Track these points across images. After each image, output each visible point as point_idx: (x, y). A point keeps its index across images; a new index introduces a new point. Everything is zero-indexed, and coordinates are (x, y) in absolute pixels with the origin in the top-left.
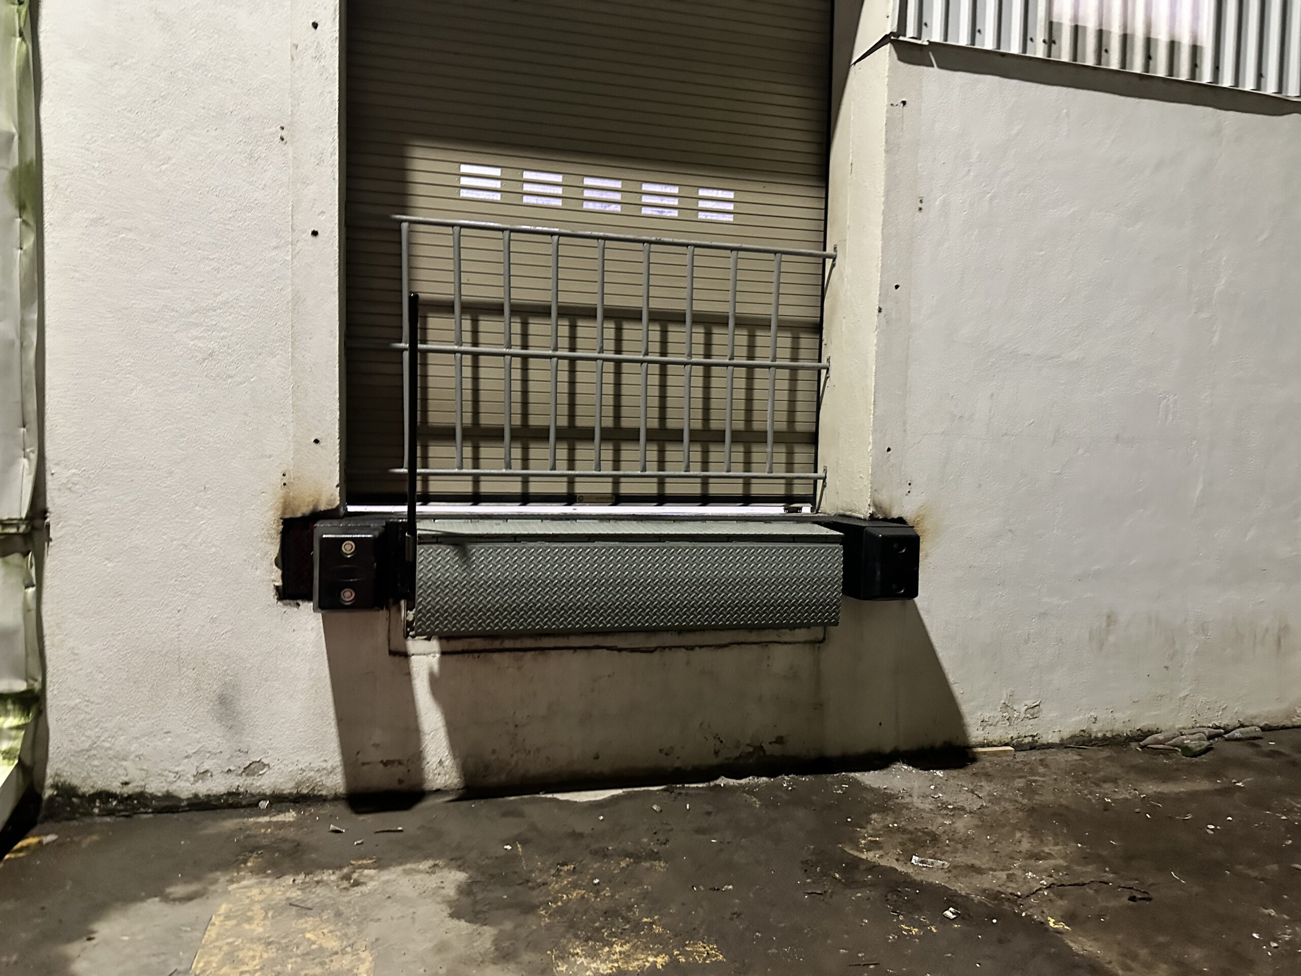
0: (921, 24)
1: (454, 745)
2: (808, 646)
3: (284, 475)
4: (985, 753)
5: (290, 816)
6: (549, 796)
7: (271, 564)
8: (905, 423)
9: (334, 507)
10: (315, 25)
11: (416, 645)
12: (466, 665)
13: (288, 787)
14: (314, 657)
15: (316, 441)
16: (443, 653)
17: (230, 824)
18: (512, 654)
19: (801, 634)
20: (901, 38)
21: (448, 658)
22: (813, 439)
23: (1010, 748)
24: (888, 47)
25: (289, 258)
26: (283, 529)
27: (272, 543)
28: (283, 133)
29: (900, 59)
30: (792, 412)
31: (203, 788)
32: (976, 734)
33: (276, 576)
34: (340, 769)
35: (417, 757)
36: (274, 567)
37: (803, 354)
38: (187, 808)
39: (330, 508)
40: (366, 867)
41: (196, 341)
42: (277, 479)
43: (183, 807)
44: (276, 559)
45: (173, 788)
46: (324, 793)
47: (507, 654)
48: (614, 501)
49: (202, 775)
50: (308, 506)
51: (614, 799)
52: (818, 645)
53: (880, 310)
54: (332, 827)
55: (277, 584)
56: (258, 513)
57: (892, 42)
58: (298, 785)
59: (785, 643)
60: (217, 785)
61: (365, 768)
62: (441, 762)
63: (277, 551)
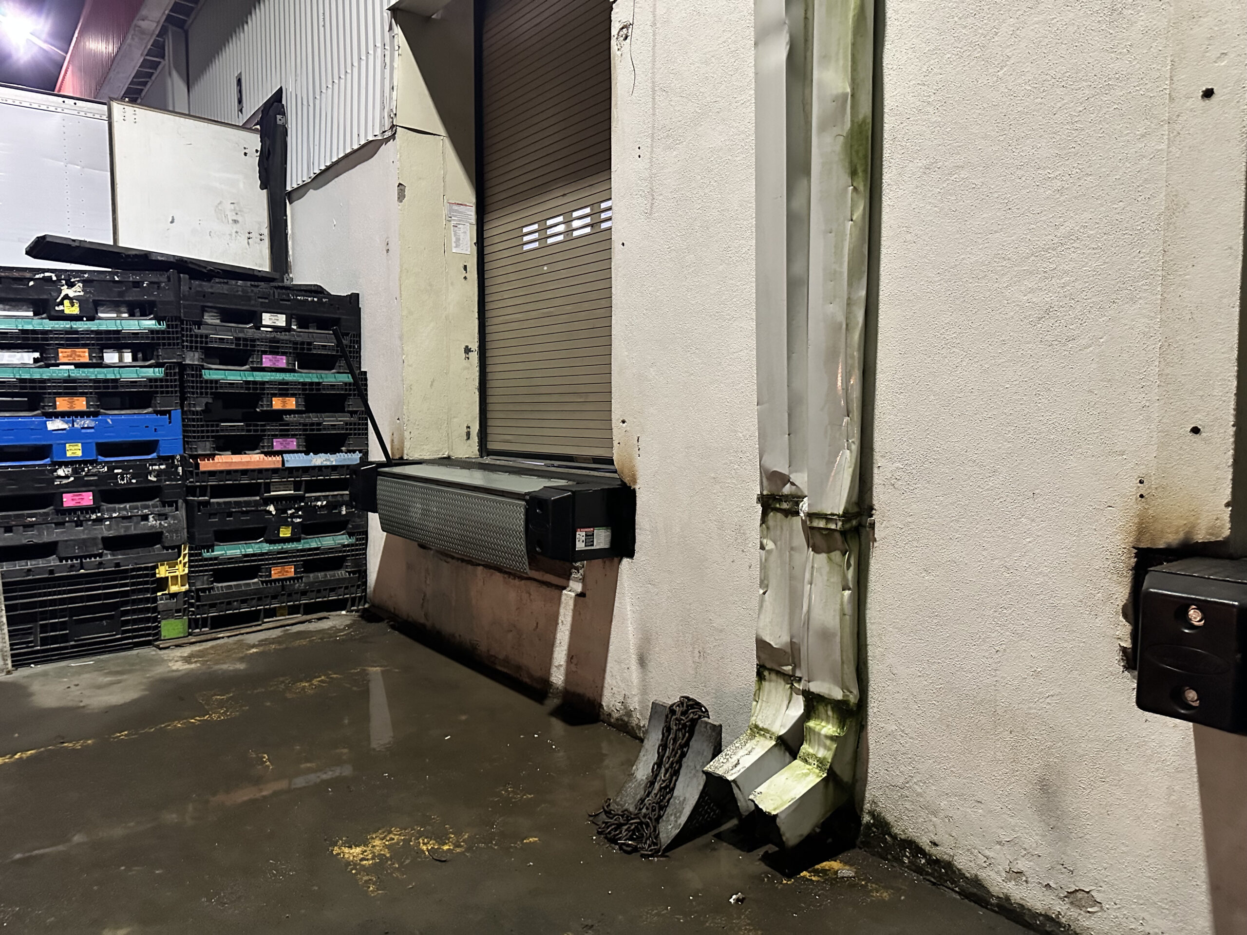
3: (1141, 482)
7: (1117, 613)
9: (1220, 539)
15: (1196, 430)
25: (1163, 146)
26: (1137, 563)
27: (1121, 583)
31: (1018, 893)
33: (1122, 634)
36: (1121, 618)
38: (996, 909)
39: (1213, 539)
42: (1131, 487)
43: (992, 905)
44: (1125, 609)
45: (982, 875)
49: (1016, 875)
50: (1177, 533)
55: (1124, 644)
56: (1102, 536)
63: (1127, 596)
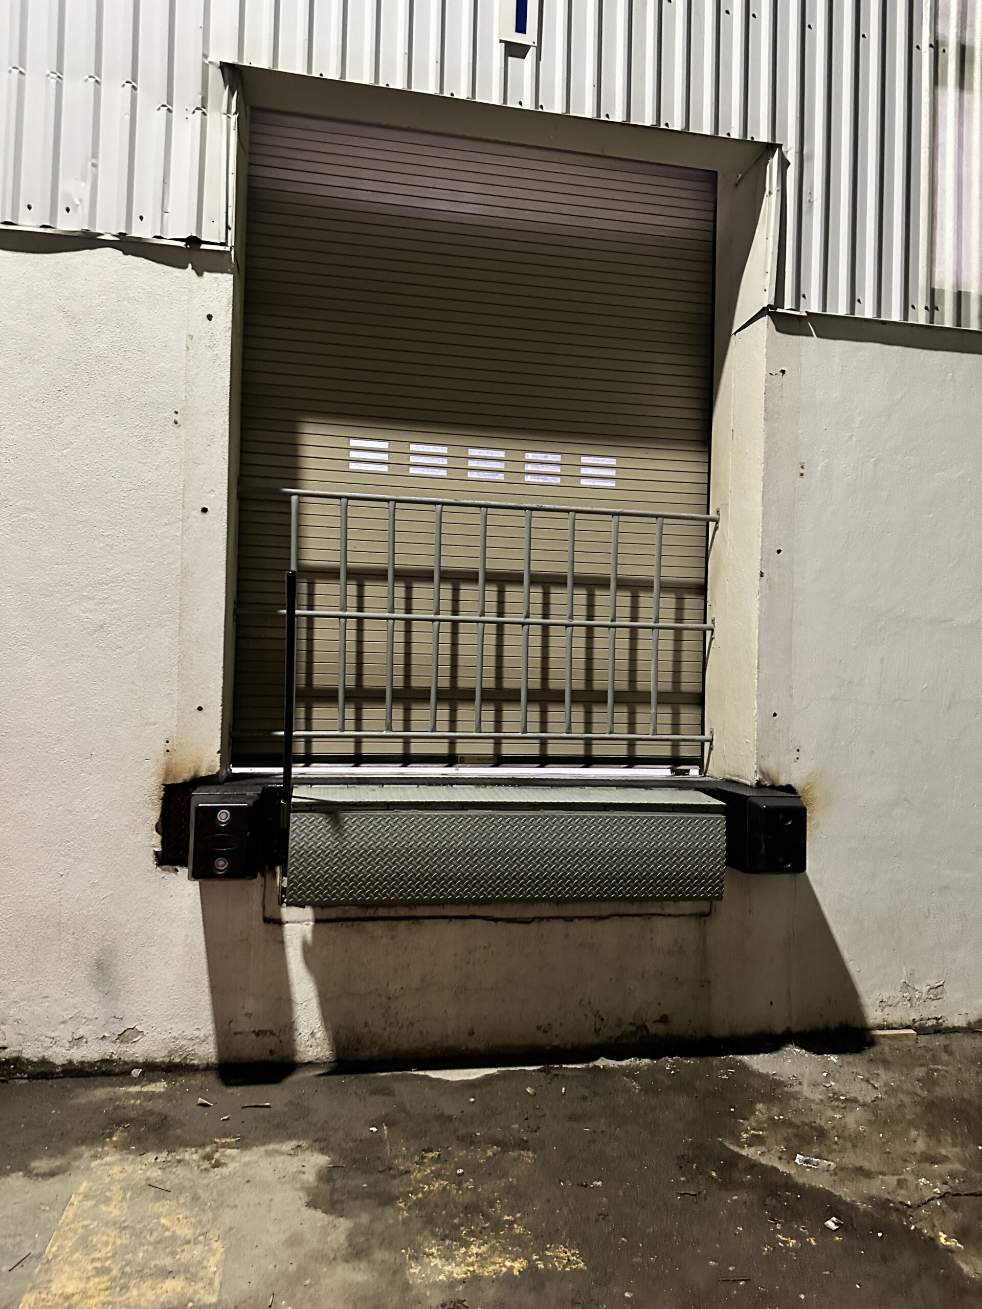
0: (798, 296)
1: (326, 1016)
2: (693, 920)
3: (167, 742)
4: (884, 1036)
5: (160, 1087)
6: (421, 1073)
7: (152, 830)
8: (791, 688)
9: (214, 773)
10: (210, 317)
11: (288, 913)
12: (339, 934)
13: (160, 1056)
14: (190, 923)
15: (200, 709)
16: (317, 921)
17: (101, 1093)
18: (387, 923)
19: (686, 907)
20: (779, 310)
21: (322, 926)
22: (699, 700)
23: (912, 1031)
24: (766, 319)
25: (179, 534)
26: (164, 795)
27: (153, 809)
28: (177, 417)
29: (777, 330)
30: (677, 672)
31: (78, 1055)
32: (874, 1015)
33: (155, 843)
34: (212, 1039)
35: (289, 1028)
36: (155, 832)
37: (687, 614)
38: (62, 1075)
39: (210, 774)
40: (229, 1146)
41: (88, 614)
42: (160, 746)
43: (58, 1073)
44: (157, 825)
45: (48, 1054)
46: (196, 1062)
47: (381, 923)
48: (496, 761)
49: (77, 1041)
50: (190, 771)
51: (488, 1079)
52: (704, 918)
53: (762, 575)
54: (200, 1100)
55: (156, 850)
56: (142, 779)
57: (770, 314)
58: (171, 1053)
59: (670, 915)
60: (90, 1052)
61: (238, 1037)
62: (313, 1034)
63: (158, 817)
